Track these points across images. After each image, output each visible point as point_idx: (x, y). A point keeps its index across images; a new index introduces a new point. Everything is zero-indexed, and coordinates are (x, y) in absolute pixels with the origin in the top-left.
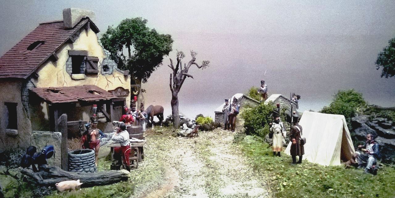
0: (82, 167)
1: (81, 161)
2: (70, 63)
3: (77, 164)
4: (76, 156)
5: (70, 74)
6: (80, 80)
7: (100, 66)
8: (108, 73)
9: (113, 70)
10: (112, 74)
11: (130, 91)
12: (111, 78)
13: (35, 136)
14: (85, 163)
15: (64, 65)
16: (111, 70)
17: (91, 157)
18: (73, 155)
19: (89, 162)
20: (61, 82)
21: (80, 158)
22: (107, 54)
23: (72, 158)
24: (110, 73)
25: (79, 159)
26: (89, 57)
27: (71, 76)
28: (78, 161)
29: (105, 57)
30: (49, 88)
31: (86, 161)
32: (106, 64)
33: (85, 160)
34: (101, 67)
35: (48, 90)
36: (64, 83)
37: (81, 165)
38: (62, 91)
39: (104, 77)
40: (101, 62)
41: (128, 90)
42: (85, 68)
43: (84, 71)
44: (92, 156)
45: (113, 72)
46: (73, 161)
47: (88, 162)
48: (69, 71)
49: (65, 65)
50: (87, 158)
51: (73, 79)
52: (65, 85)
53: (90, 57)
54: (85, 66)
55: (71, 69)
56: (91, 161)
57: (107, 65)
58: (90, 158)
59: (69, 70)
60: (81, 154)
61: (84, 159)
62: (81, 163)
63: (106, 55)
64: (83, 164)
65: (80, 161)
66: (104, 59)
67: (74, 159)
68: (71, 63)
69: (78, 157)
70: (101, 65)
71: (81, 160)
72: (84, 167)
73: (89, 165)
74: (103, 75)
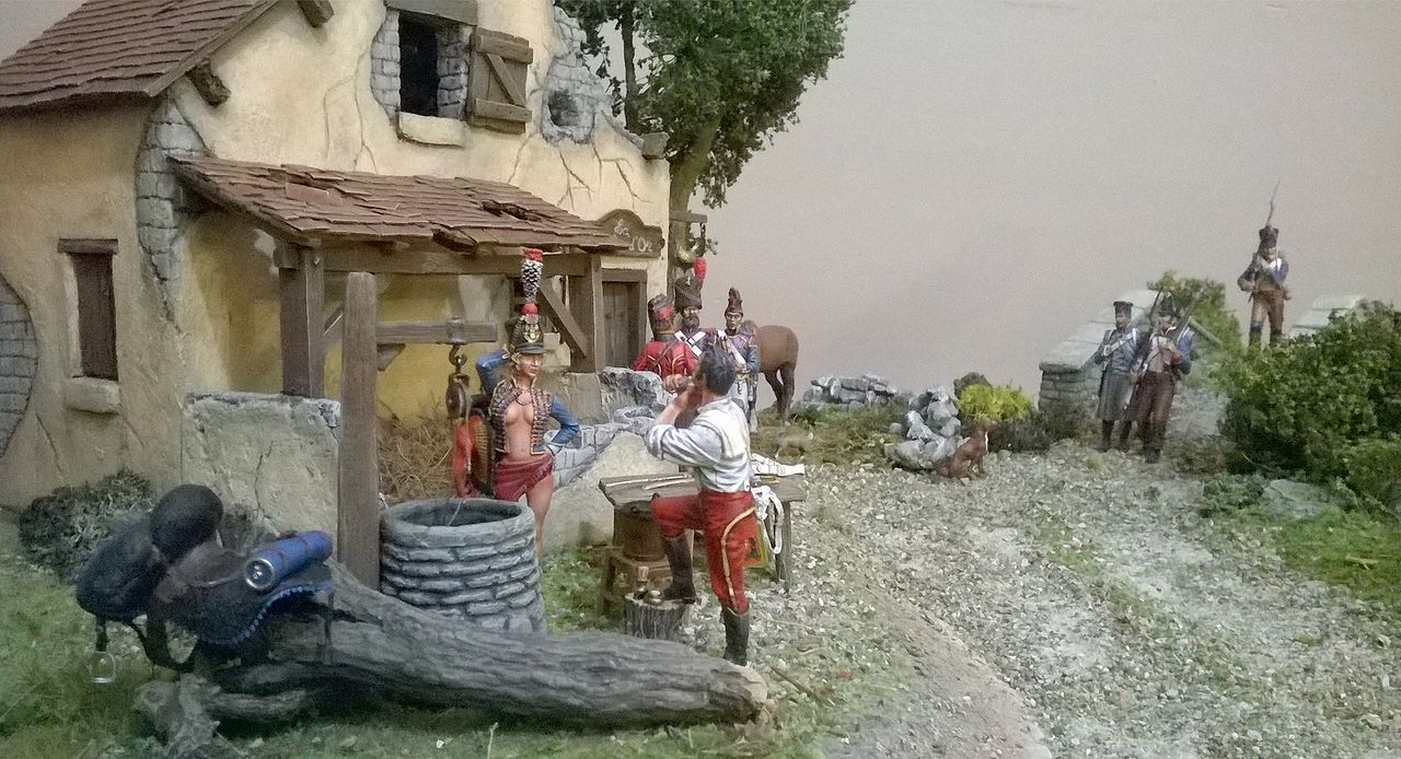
0: (464, 605)
1: (458, 568)
2: (392, 50)
3: (428, 584)
4: (424, 536)
5: (392, 110)
6: (441, 150)
7: (534, 91)
8: (571, 136)
9: (593, 124)
10: (587, 140)
11: (665, 236)
12: (583, 164)
13: (205, 414)
14: (478, 581)
15: (361, 57)
16: (585, 120)
17: (518, 551)
18: (406, 530)
19: (502, 577)
20: (344, 145)
21: (453, 549)
22: (567, 32)
23: (401, 545)
24: (581, 134)
25: (445, 554)
26: (485, 31)
27: (395, 121)
28: (435, 570)
29: (561, 48)
30: (283, 166)
31: (490, 570)
32: (564, 85)
33: (483, 566)
34: (538, 95)
35: (275, 174)
36: (357, 151)
37: (456, 591)
38: (348, 184)
39: (555, 153)
40: (542, 72)
41: (659, 230)
42: (465, 89)
43: (460, 107)
44: (521, 542)
45: (596, 134)
46: (405, 568)
47: (500, 575)
48: (384, 92)
49: (368, 56)
50: (490, 550)
51: (401, 136)
52: (365, 166)
53: (491, 33)
54: (463, 79)
55: (397, 83)
56: (515, 574)
57: (566, 91)
58: (513, 553)
59: (383, 86)
60: (455, 524)
61: (471, 560)
62: (457, 584)
63: (564, 38)
64: (468, 588)
65: (449, 569)
66: (556, 58)
67: (414, 554)
68: (397, 53)
69: (440, 543)
70: (542, 88)
71: (458, 560)
72: (472, 609)
73: (503, 598)
74: (547, 138)
